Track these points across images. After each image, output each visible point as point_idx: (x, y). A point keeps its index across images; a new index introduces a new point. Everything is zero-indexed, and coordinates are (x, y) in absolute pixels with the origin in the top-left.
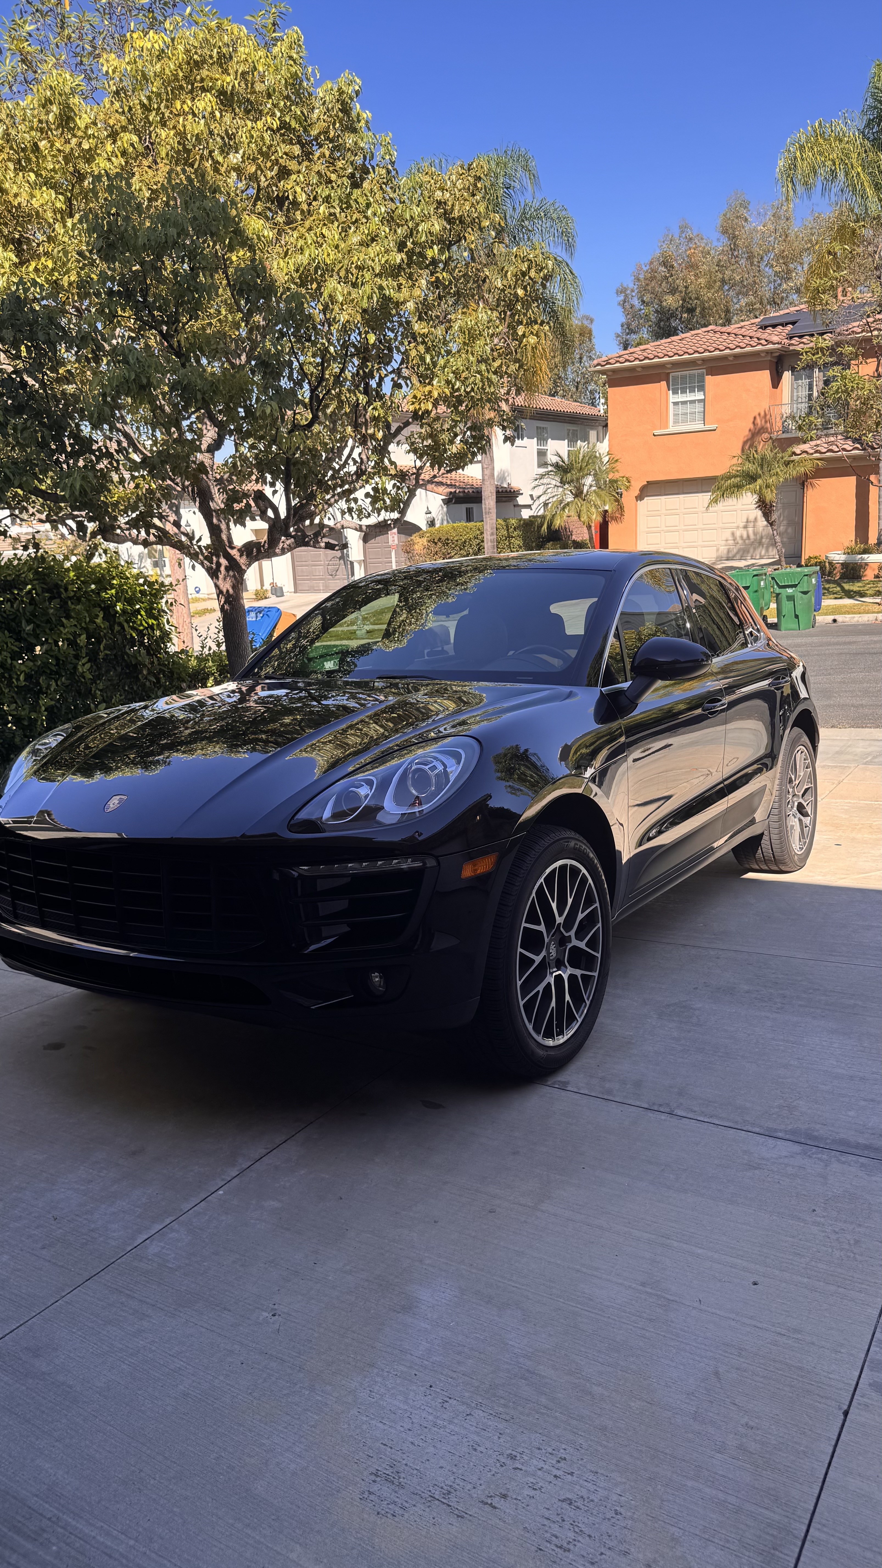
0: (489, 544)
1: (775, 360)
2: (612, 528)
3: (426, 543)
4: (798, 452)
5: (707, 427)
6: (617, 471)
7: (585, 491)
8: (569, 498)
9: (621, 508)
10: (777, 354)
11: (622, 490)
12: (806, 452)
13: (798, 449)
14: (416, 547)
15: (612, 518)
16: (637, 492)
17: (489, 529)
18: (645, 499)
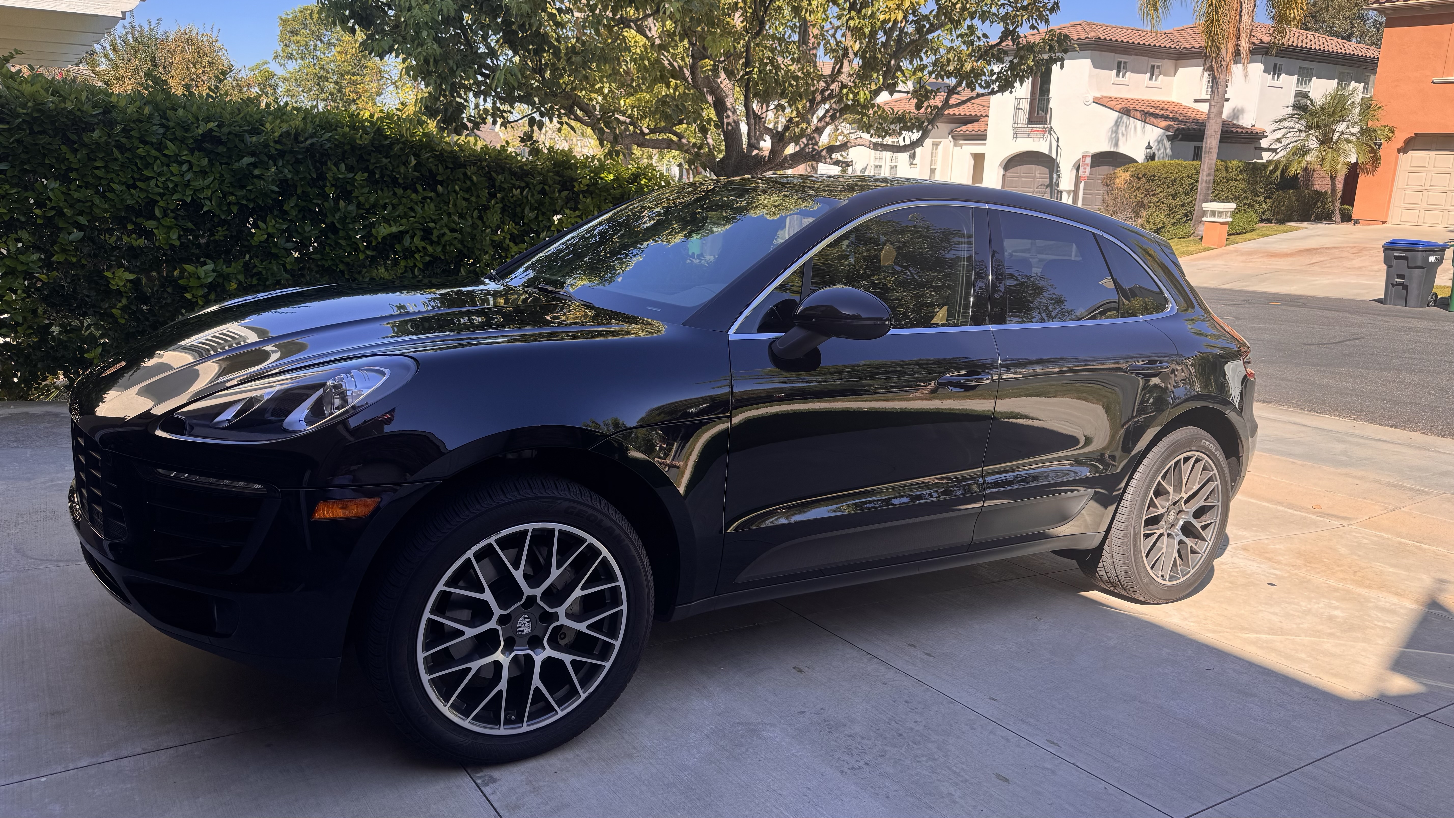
0: (1204, 184)
2: (1363, 181)
3: (1128, 178)
7: (1335, 139)
8: (1314, 144)
9: (1376, 161)
11: (1382, 140)
14: (1117, 181)
15: (1362, 170)
16: (1400, 144)
17: (1206, 169)
18: (1410, 152)
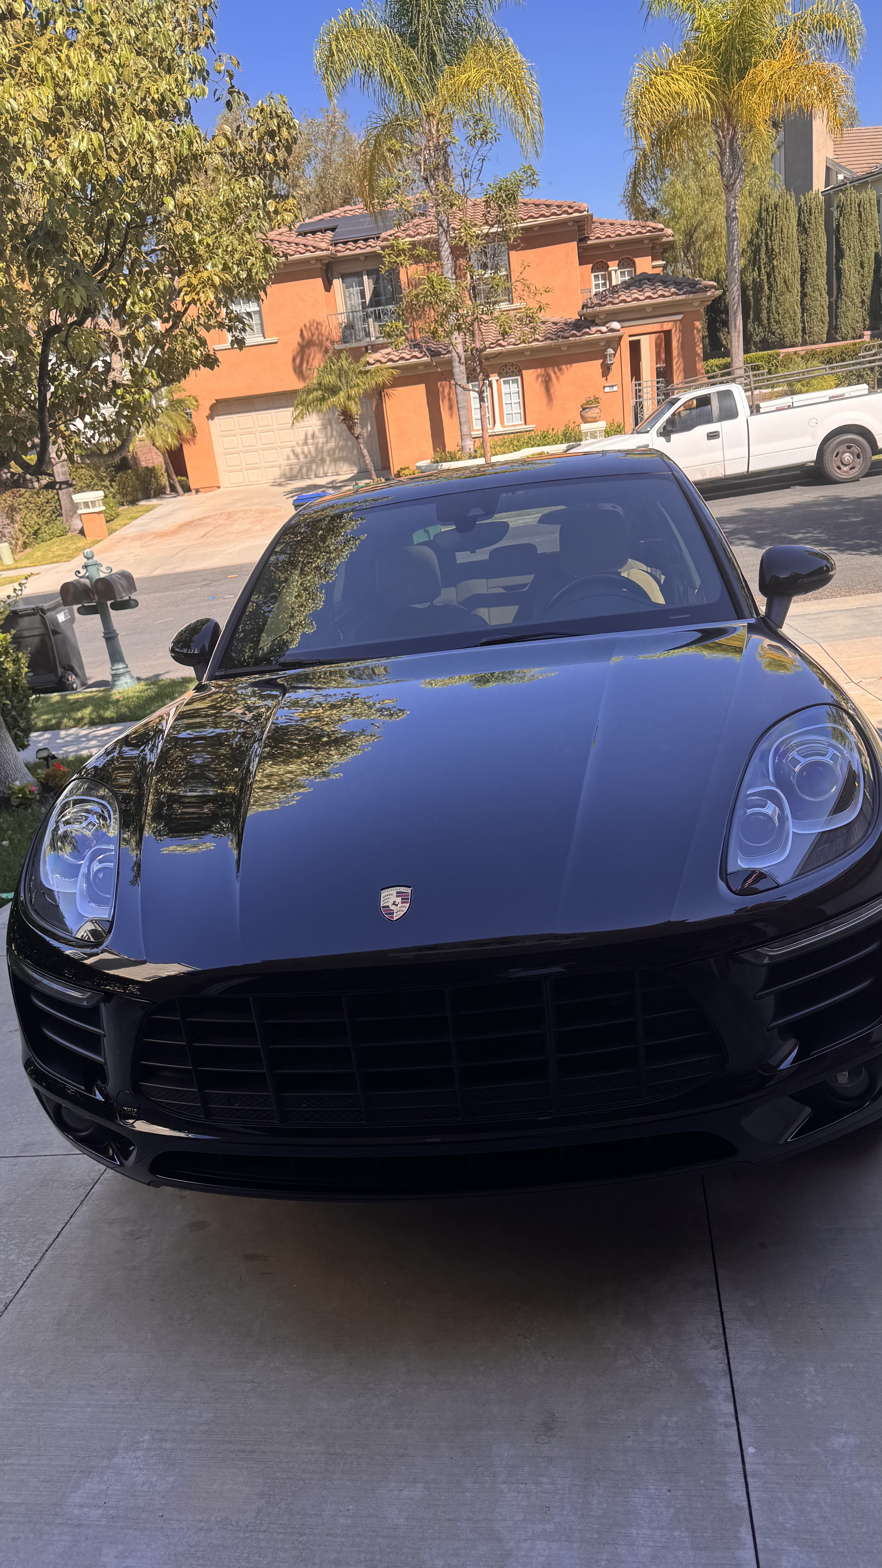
1: (325, 268)
2: (188, 452)
4: (372, 361)
5: (268, 340)
6: (184, 390)
9: (192, 430)
10: (326, 261)
11: (191, 410)
12: (379, 361)
13: (371, 358)
15: (186, 440)
16: (208, 412)
18: (216, 418)
